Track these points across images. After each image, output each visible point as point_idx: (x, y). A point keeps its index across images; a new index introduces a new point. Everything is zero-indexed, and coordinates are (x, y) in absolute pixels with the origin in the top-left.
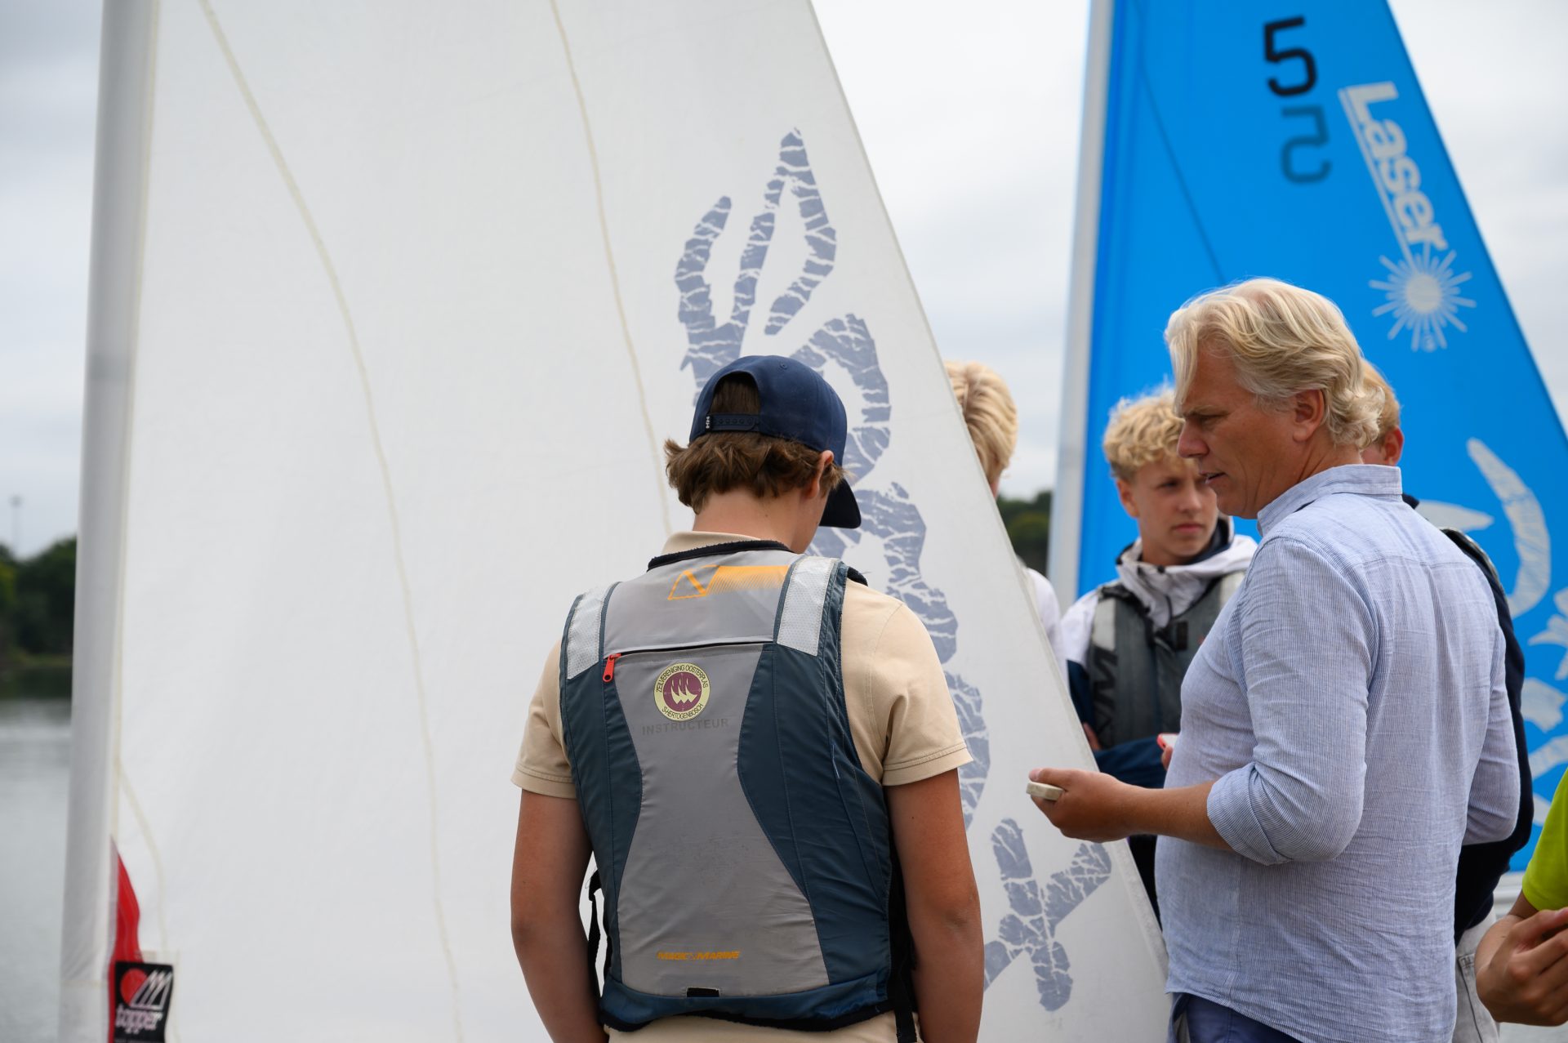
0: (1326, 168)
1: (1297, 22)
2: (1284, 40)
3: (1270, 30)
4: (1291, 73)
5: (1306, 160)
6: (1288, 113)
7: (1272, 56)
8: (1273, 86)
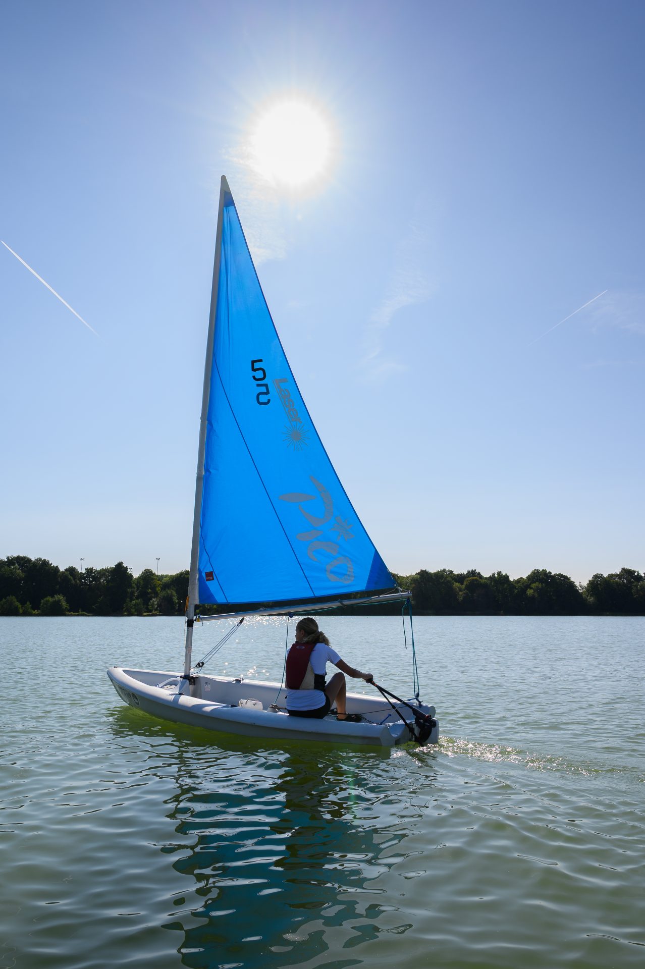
0: (269, 401)
1: (261, 361)
2: (257, 365)
3: (253, 362)
4: (259, 374)
5: (263, 399)
6: (258, 385)
7: (254, 370)
8: (254, 377)
